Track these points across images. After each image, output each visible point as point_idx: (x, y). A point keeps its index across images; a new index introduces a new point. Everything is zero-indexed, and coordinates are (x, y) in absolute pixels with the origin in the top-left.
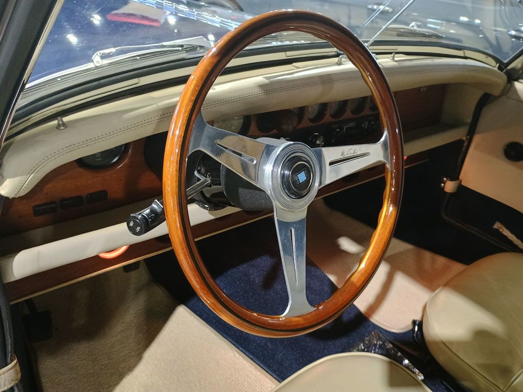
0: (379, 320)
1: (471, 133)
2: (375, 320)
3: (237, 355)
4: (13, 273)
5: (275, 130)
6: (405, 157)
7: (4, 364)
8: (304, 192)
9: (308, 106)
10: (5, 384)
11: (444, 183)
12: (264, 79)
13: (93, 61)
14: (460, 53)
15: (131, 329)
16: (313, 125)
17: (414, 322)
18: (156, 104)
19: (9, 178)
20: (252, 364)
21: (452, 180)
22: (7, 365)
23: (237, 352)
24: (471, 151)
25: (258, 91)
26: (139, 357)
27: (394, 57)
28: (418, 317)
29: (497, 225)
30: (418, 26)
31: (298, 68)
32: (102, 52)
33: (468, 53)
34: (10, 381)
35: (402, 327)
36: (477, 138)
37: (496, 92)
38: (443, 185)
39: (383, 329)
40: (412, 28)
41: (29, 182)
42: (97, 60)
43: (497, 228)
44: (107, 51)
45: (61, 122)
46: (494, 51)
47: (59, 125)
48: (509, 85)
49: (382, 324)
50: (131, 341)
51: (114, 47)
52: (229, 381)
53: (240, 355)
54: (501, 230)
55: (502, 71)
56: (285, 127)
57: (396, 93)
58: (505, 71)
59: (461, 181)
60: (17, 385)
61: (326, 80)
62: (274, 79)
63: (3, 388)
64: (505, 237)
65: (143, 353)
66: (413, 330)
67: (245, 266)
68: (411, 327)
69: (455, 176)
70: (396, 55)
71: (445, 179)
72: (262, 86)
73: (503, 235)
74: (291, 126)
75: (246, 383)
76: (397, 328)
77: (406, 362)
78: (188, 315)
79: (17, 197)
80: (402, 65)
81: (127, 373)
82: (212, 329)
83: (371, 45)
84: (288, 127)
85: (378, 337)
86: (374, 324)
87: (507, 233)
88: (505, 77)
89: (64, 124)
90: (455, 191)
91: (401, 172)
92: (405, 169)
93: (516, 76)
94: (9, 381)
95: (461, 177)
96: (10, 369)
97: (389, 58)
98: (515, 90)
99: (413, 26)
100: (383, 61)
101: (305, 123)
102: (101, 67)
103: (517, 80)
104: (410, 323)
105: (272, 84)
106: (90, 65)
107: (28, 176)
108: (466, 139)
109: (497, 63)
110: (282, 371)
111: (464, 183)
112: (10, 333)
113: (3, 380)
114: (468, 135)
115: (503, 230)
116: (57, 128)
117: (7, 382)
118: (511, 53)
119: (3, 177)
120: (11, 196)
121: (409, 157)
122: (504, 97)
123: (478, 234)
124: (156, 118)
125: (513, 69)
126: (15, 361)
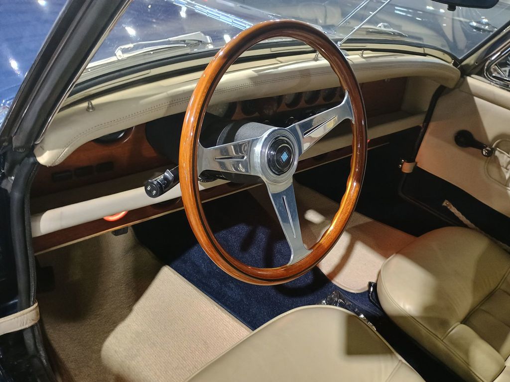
0: (340, 282)
1: (427, 121)
2: (337, 282)
3: (217, 308)
4: (39, 229)
5: (257, 113)
6: (368, 141)
8: (285, 169)
9: (285, 95)
10: (27, 323)
11: (402, 165)
12: (253, 72)
13: (115, 55)
14: (420, 50)
15: (121, 285)
16: (289, 109)
17: (370, 284)
18: (166, 92)
19: (49, 150)
20: (229, 316)
21: (408, 162)
22: (29, 307)
23: (217, 306)
24: (427, 137)
25: (248, 82)
26: (130, 309)
27: (363, 54)
28: (374, 281)
29: (446, 203)
30: (385, 27)
31: (282, 62)
32: (123, 47)
33: (427, 51)
34: (31, 320)
35: (360, 288)
36: (432, 126)
37: (451, 85)
38: (400, 166)
39: (343, 290)
40: (380, 29)
41: (64, 154)
42: (119, 55)
43: (446, 205)
44: (127, 46)
45: (91, 106)
46: (451, 49)
47: (88, 108)
48: (462, 79)
49: (342, 286)
50: (122, 295)
51: (132, 43)
52: (209, 330)
53: (219, 308)
54: (449, 207)
55: (456, 67)
56: (266, 112)
57: (362, 84)
58: (459, 66)
59: (417, 163)
60: (36, 324)
61: (305, 73)
62: (262, 72)
63: (25, 325)
64: (453, 214)
65: (133, 306)
66: (369, 291)
67: (224, 232)
68: (367, 289)
69: (411, 159)
70: (365, 52)
71: (403, 161)
72: (252, 79)
73: (451, 212)
74: (272, 111)
75: (224, 331)
76: (355, 289)
77: (362, 316)
78: (172, 274)
79: (52, 166)
80: (369, 62)
82: (194, 286)
83: (343, 43)
84: (269, 112)
85: (338, 296)
86: (335, 286)
87: (454, 210)
88: (459, 72)
89: (93, 108)
90: (411, 171)
91: (364, 154)
92: (368, 151)
93: (469, 71)
95: (417, 160)
96: (31, 311)
97: (358, 55)
98: (467, 84)
99: (380, 26)
100: (353, 58)
101: (283, 108)
102: (123, 60)
103: (469, 75)
104: (366, 285)
105: (260, 76)
106: (113, 59)
107: (64, 149)
108: (423, 125)
109: (453, 59)
110: (256, 323)
111: (419, 165)
112: (34, 280)
113: (26, 319)
114: (424, 122)
115: (451, 207)
116: (87, 110)
117: (29, 321)
118: (466, 51)
119: (43, 149)
120: (48, 165)
121: (371, 140)
122: (458, 89)
123: (429, 210)
124: (166, 104)
125: (467, 65)
126: (36, 305)
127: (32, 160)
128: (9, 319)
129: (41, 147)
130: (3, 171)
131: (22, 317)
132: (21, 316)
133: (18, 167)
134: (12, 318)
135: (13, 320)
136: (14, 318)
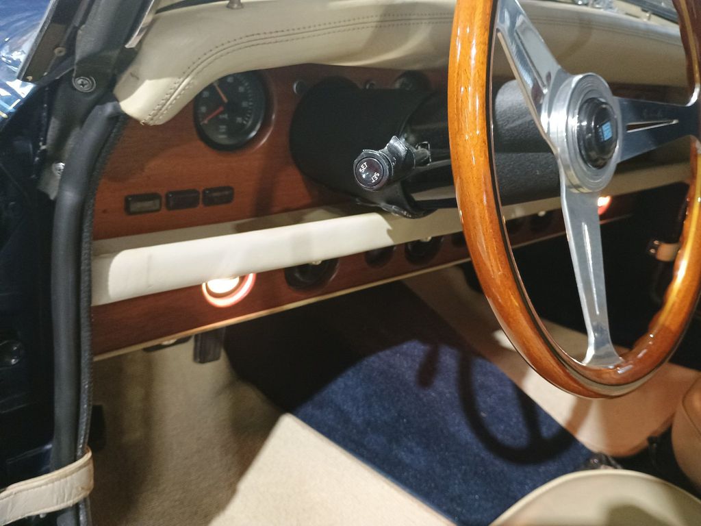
4: (106, 286)
7: (73, 458)
10: (70, 495)
11: (656, 248)
19: (151, 79)
21: (668, 243)
22: (75, 460)
26: (232, 490)
34: (80, 489)
38: (652, 251)
41: (180, 94)
60: (85, 500)
63: (67, 500)
71: (657, 242)
79: (151, 123)
81: (217, 512)
94: (77, 488)
107: (181, 79)
113: (68, 486)
117: (74, 491)
119: (138, 79)
120: (145, 119)
126: (89, 455)
127: (109, 108)
128: (36, 484)
129: (132, 75)
130: (43, 147)
131: (62, 480)
132: (58, 479)
133: (76, 132)
134: (43, 482)
135: (43, 487)
136: (46, 484)
